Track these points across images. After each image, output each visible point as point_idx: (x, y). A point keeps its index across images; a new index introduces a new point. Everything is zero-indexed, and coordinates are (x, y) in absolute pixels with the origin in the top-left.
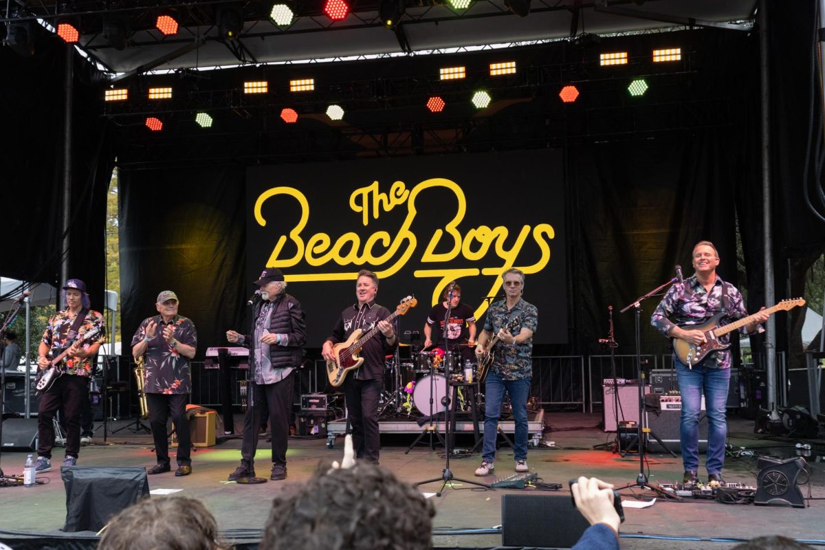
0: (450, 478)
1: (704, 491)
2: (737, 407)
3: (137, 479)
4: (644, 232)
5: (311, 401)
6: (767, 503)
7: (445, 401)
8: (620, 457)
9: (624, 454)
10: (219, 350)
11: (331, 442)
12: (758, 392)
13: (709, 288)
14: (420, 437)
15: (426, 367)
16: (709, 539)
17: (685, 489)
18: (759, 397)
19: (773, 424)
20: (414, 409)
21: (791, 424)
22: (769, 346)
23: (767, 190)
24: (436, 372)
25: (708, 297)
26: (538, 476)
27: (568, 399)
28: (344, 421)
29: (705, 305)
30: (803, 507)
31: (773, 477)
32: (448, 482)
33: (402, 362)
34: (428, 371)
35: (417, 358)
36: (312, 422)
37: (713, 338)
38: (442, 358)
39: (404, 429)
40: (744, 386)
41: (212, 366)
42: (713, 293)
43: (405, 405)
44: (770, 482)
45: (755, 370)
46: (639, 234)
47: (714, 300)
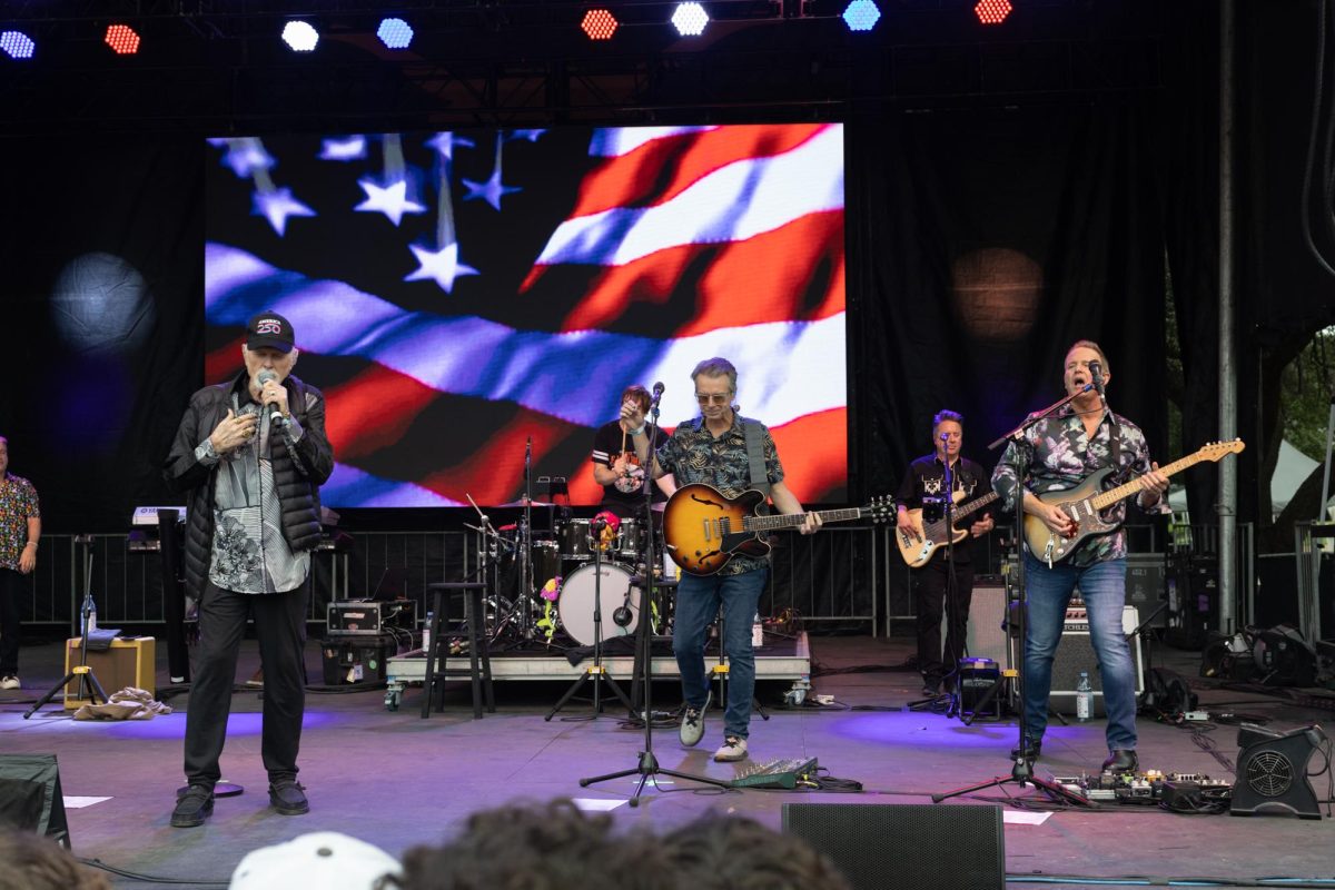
0: (654, 770)
1: (1137, 790)
2: (1163, 626)
3: (39, 780)
4: (997, 289)
5: (347, 615)
6: (1254, 810)
7: (621, 617)
8: (962, 724)
9: (968, 719)
10: (161, 513)
11: (393, 699)
12: (1203, 598)
13: (1090, 425)
14: (576, 686)
15: (584, 550)
16: (1166, 882)
17: (1102, 787)
18: (1204, 608)
19: (1234, 659)
20: (560, 630)
21: (1269, 660)
22: (1225, 511)
23: (1226, 217)
24: (604, 558)
25: (1090, 441)
26: (820, 764)
27: (844, 610)
28: (421, 655)
29: (1083, 456)
30: (1319, 818)
31: (1265, 763)
32: (649, 777)
33: (534, 538)
34: (587, 557)
35: (565, 532)
36: (350, 657)
37: (1090, 512)
38: (616, 532)
39: (541, 672)
40: (1177, 587)
41: (144, 544)
42: (1098, 437)
43: (542, 623)
44: (1261, 772)
45: (1198, 557)
46: (985, 292)
47: (1099, 448)
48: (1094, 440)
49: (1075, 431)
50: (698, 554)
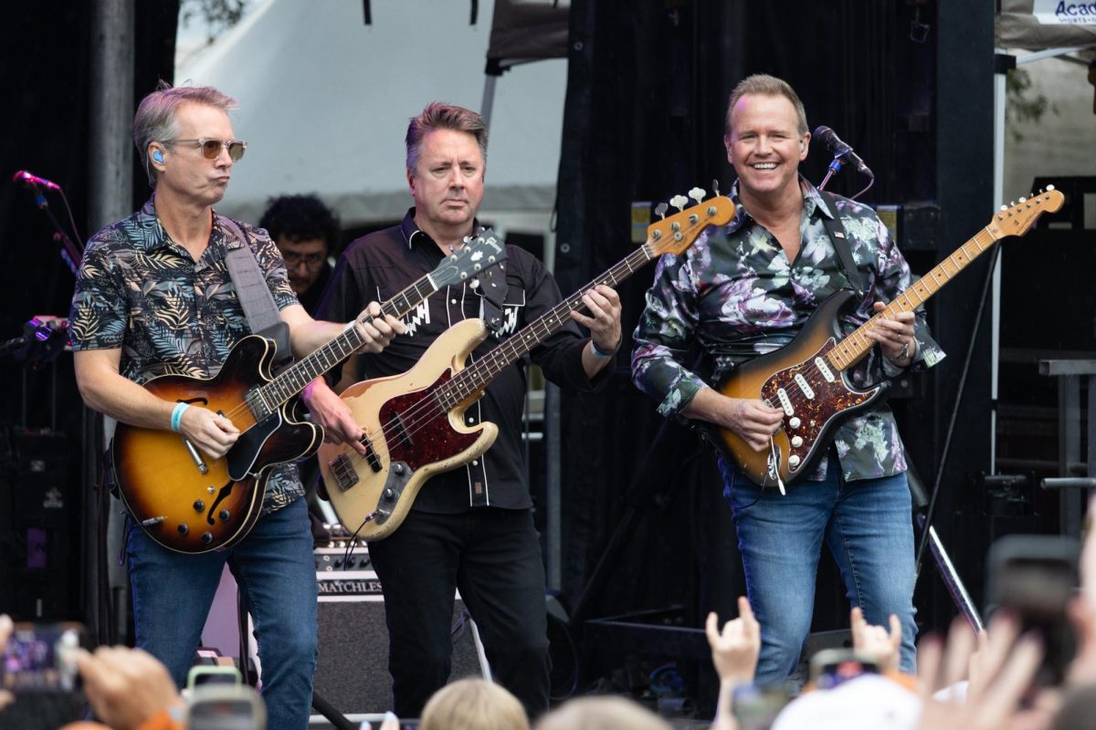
13: (786, 236)
25: (792, 266)
29: (786, 293)
37: (830, 377)
42: (806, 253)
47: (811, 274)
48: (799, 261)
49: (761, 253)
50: (198, 507)
